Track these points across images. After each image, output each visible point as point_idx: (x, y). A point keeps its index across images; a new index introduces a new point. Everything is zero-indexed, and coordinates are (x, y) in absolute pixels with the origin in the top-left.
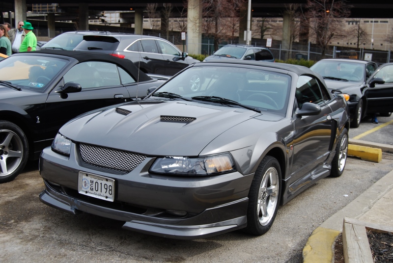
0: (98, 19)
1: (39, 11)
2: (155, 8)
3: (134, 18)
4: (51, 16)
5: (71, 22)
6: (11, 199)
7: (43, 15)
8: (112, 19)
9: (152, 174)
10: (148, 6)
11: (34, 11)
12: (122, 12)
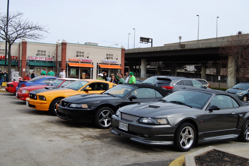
0: (183, 69)
1: (153, 65)
2: (212, 63)
3: (201, 68)
4: (159, 68)
5: (169, 71)
6: (105, 133)
7: (156, 67)
8: (190, 69)
9: (140, 123)
10: (209, 62)
11: (151, 65)
12: (196, 65)
